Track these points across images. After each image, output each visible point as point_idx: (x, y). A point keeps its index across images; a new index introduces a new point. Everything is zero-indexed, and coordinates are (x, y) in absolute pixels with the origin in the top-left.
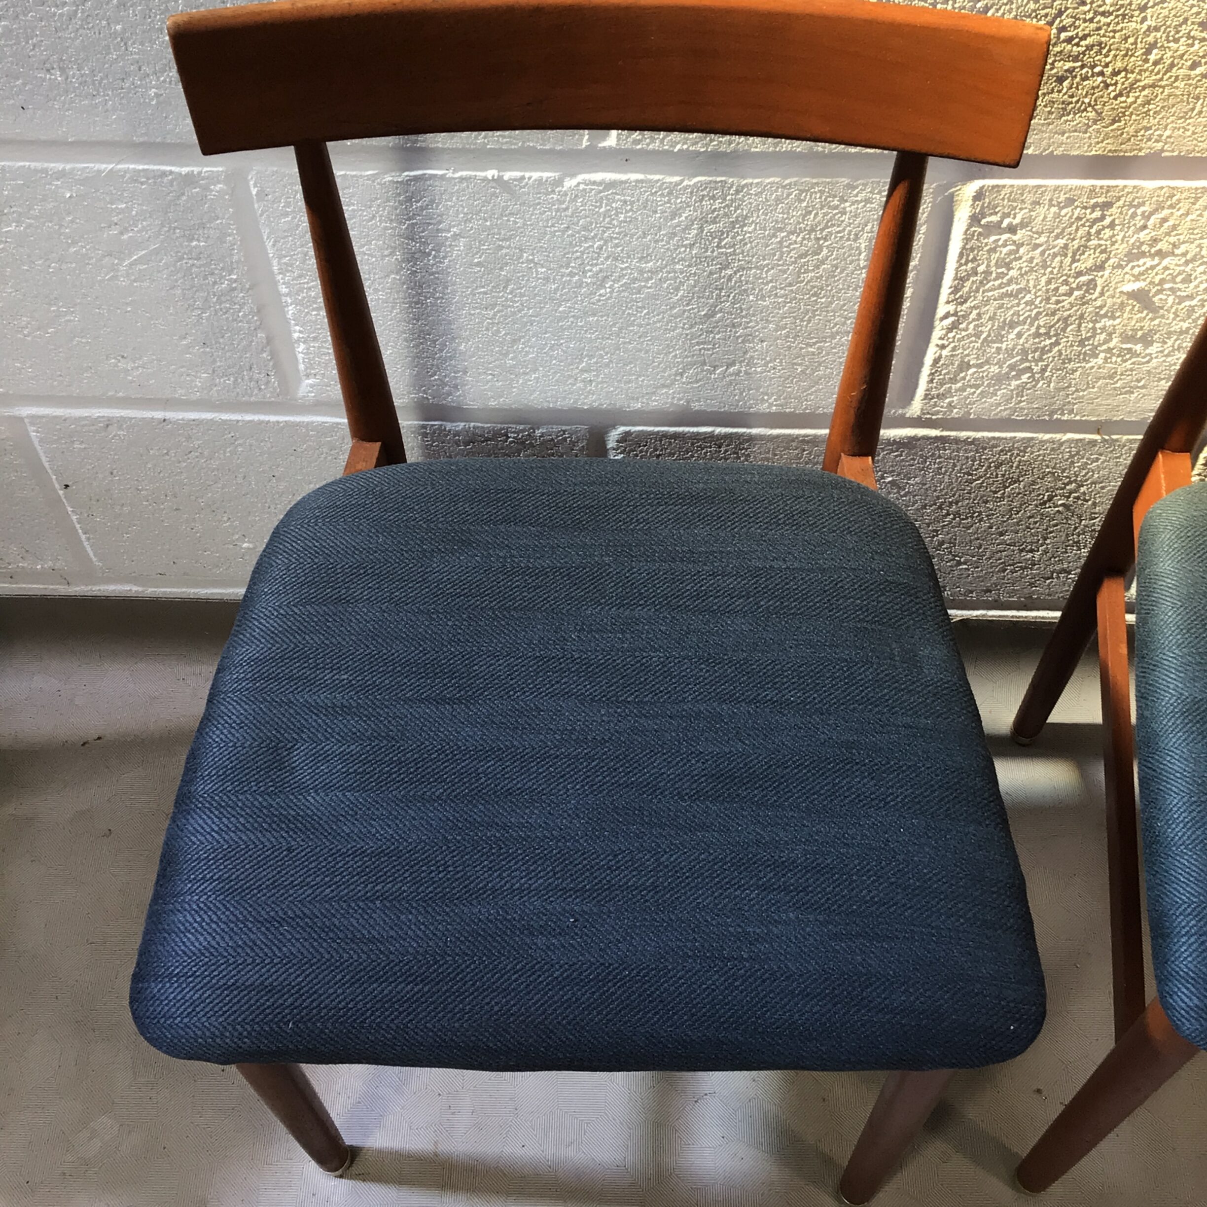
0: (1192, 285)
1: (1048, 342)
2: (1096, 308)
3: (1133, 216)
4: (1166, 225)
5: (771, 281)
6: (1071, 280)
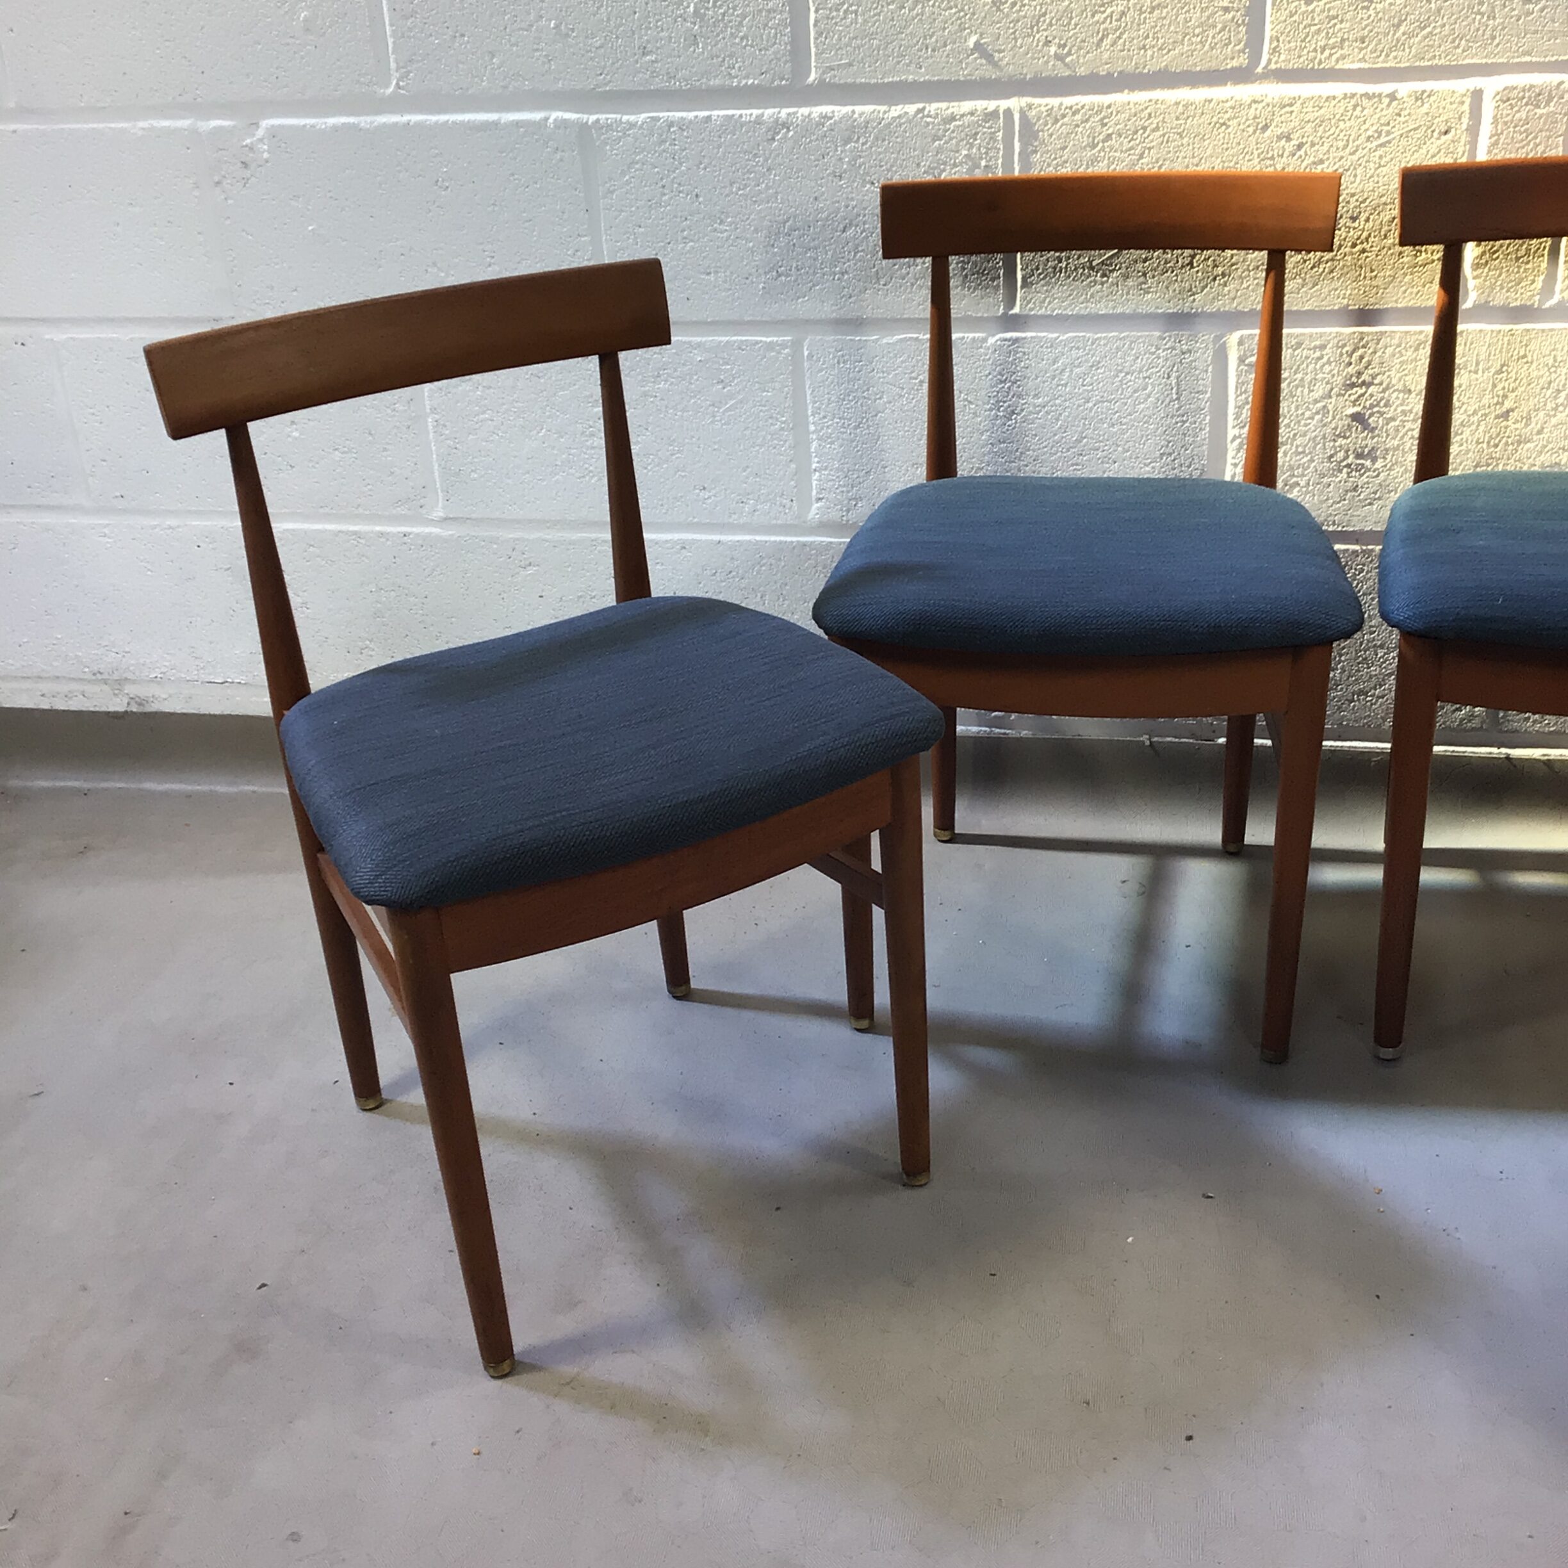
0: (1392, 409)
2: (1333, 429)
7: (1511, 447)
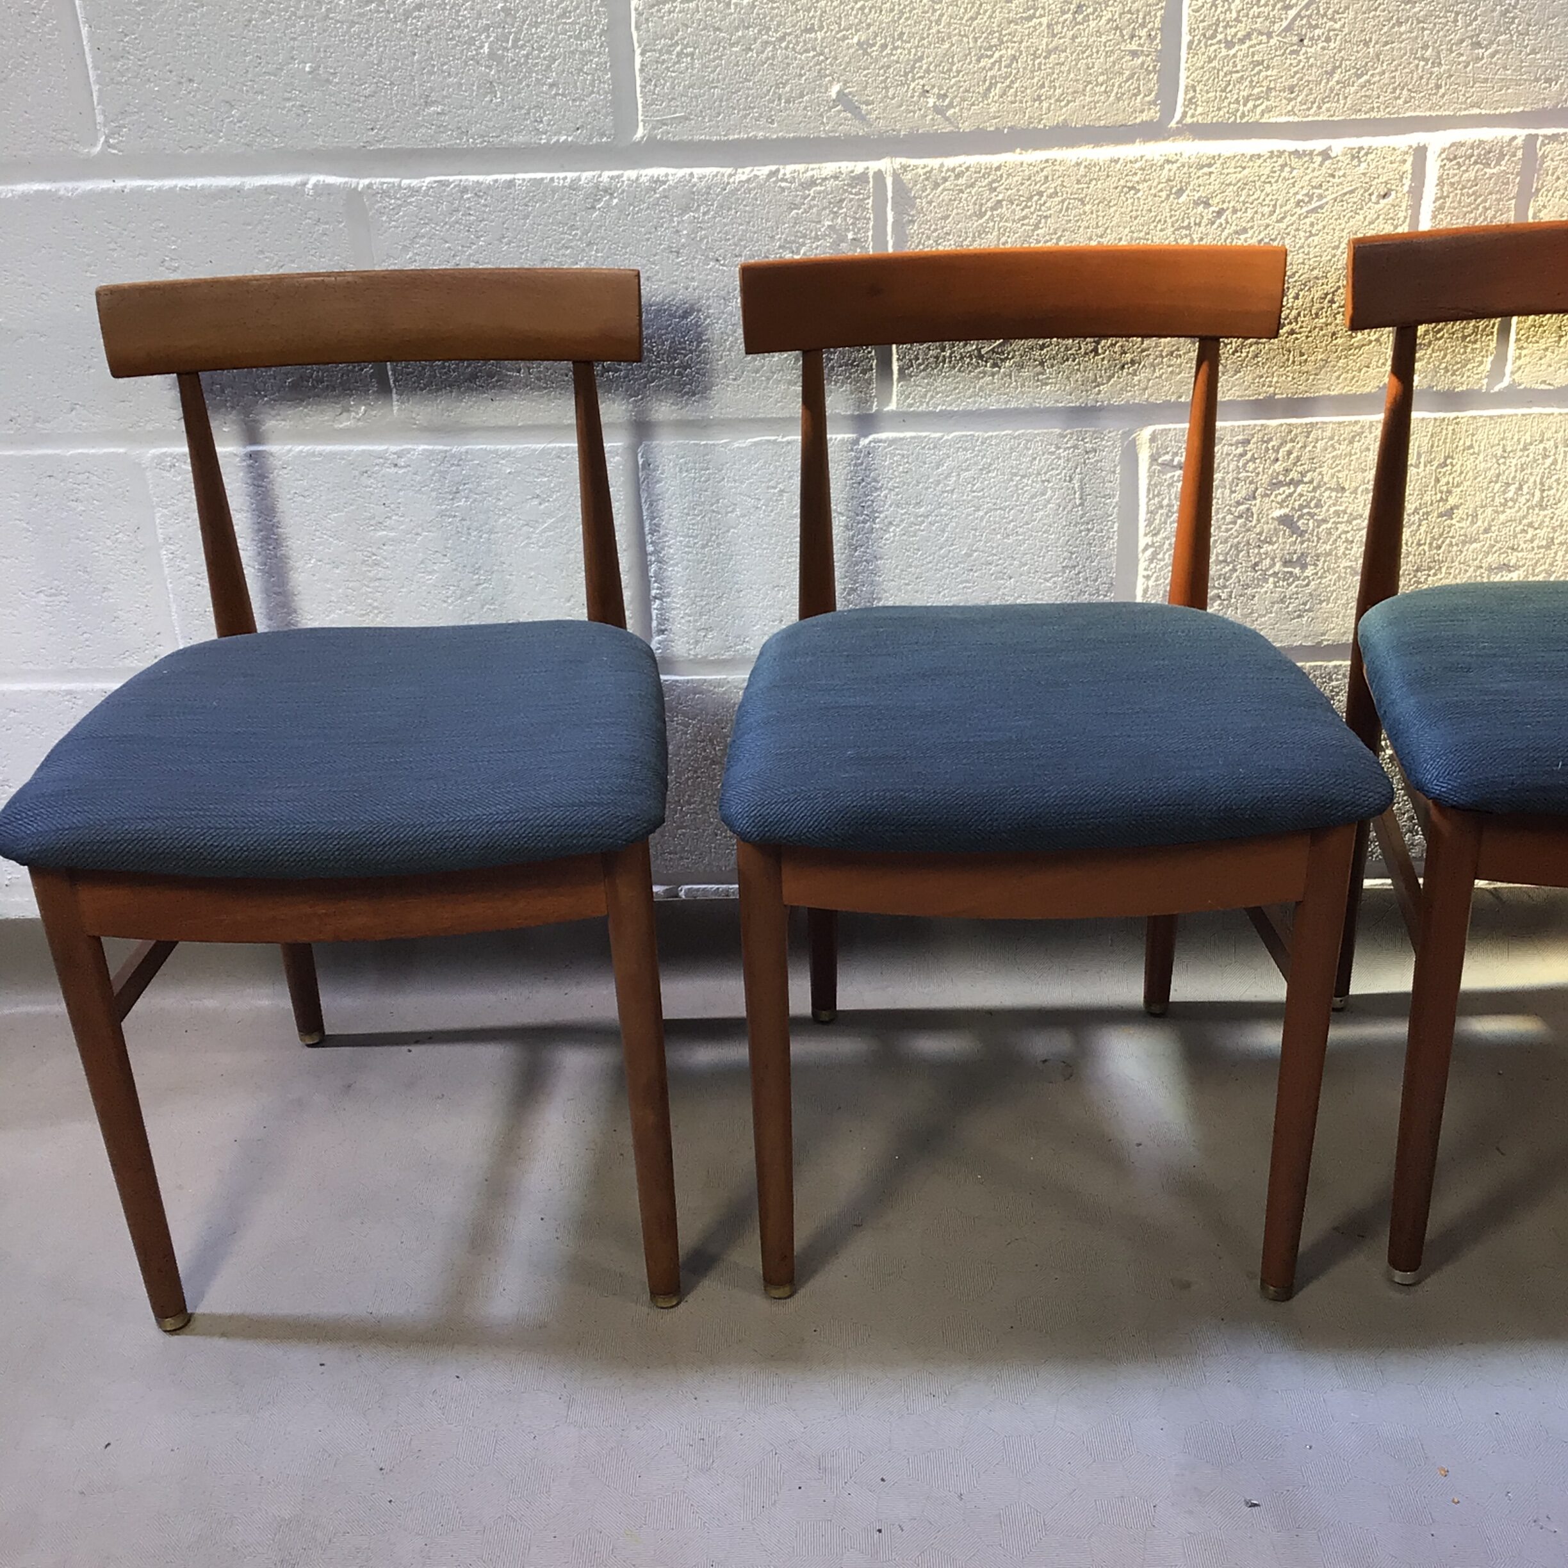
0: (1324, 509)
1: (1227, 569)
2: (1257, 534)
3: (1267, 449)
4: (1292, 457)
5: (1012, 521)
6: (1233, 509)
7: (1455, 548)
